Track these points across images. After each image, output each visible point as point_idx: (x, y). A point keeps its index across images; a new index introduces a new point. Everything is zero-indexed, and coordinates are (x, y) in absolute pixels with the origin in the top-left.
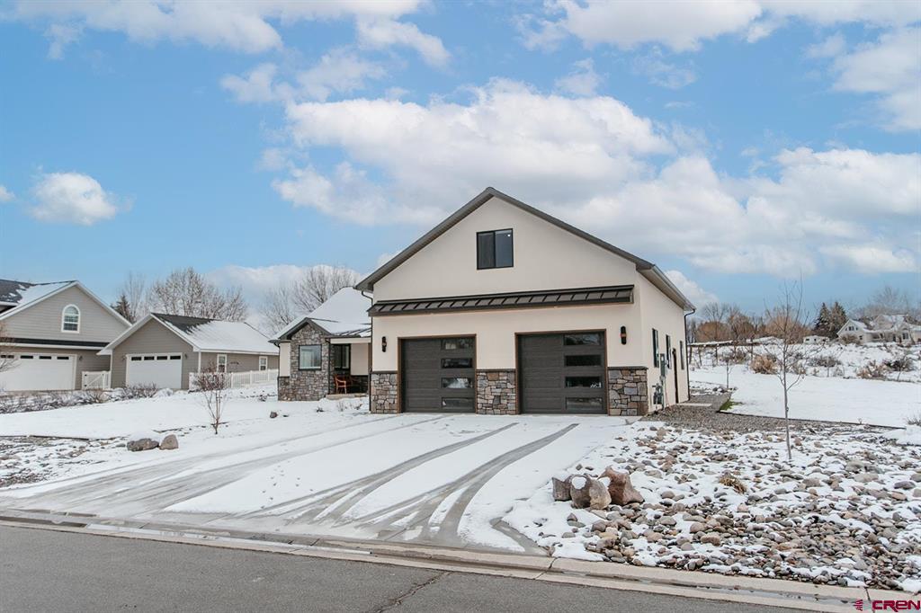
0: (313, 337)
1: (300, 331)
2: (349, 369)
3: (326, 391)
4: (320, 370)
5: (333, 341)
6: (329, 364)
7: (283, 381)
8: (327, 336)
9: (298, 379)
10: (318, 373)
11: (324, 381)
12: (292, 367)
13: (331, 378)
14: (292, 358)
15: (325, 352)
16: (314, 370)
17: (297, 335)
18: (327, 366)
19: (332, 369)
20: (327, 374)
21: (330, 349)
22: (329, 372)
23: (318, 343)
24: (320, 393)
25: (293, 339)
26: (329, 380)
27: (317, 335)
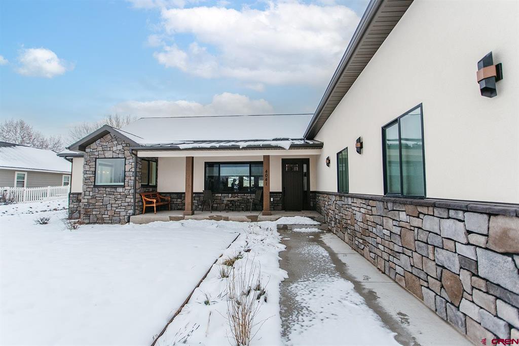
0: (115, 149)
1: (98, 142)
2: (156, 186)
3: (131, 212)
4: (124, 186)
5: (141, 154)
6: (135, 180)
7: (75, 197)
8: (134, 148)
9: (94, 197)
10: (120, 190)
11: (128, 200)
12: (85, 183)
13: (138, 196)
14: (85, 172)
15: (130, 166)
16: (115, 187)
17: (93, 146)
18: (132, 183)
19: (138, 185)
20: (132, 191)
21: (136, 163)
22: (135, 189)
23: (120, 156)
24: (123, 214)
25: (88, 150)
26: (135, 199)
27: (120, 147)
